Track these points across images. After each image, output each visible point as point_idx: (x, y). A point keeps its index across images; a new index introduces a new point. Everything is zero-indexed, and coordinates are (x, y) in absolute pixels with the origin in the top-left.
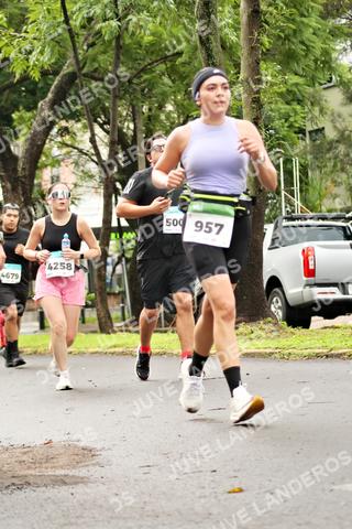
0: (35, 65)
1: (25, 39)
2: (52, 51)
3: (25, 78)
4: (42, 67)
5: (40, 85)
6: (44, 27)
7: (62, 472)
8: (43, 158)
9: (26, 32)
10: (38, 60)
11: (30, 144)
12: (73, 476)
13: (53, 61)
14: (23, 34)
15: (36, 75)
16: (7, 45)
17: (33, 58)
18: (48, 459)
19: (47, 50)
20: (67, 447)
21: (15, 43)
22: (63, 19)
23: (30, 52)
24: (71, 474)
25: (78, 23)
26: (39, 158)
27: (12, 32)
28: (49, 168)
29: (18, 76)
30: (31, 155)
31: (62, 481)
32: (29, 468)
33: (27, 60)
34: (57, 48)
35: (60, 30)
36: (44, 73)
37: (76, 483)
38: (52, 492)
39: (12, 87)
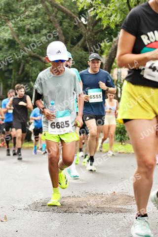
0: (113, 22)
1: (108, 10)
2: (121, 16)
3: (108, 27)
4: (116, 23)
5: (114, 31)
6: (118, 5)
7: (120, 207)
8: (114, 64)
9: (109, 7)
10: (114, 20)
11: (109, 57)
12: (125, 209)
13: (121, 20)
14: (108, 8)
15: (113, 26)
16: (100, 12)
17: (112, 18)
18: (113, 200)
19: (119, 15)
20: (122, 195)
21: (104, 12)
22: (126, 1)
23: (111, 16)
24: (123, 208)
25: (133, 4)
26: (112, 64)
27: (103, 6)
28: (117, 68)
29: (105, 27)
30: (109, 62)
31: (120, 211)
32: (105, 204)
33: (109, 19)
34: (123, 14)
35: (125, 6)
36: (117, 26)
37: (126, 212)
38: (115, 215)
39: (102, 31)
